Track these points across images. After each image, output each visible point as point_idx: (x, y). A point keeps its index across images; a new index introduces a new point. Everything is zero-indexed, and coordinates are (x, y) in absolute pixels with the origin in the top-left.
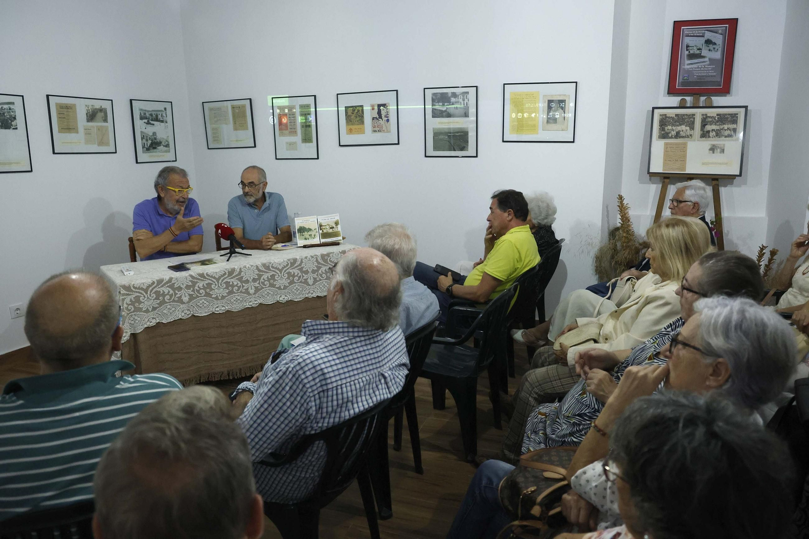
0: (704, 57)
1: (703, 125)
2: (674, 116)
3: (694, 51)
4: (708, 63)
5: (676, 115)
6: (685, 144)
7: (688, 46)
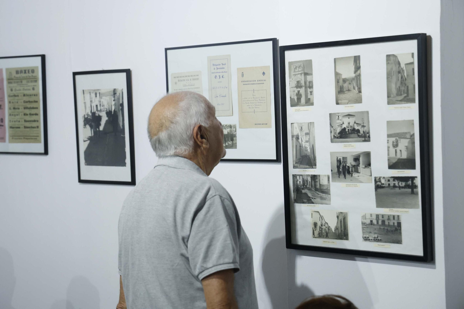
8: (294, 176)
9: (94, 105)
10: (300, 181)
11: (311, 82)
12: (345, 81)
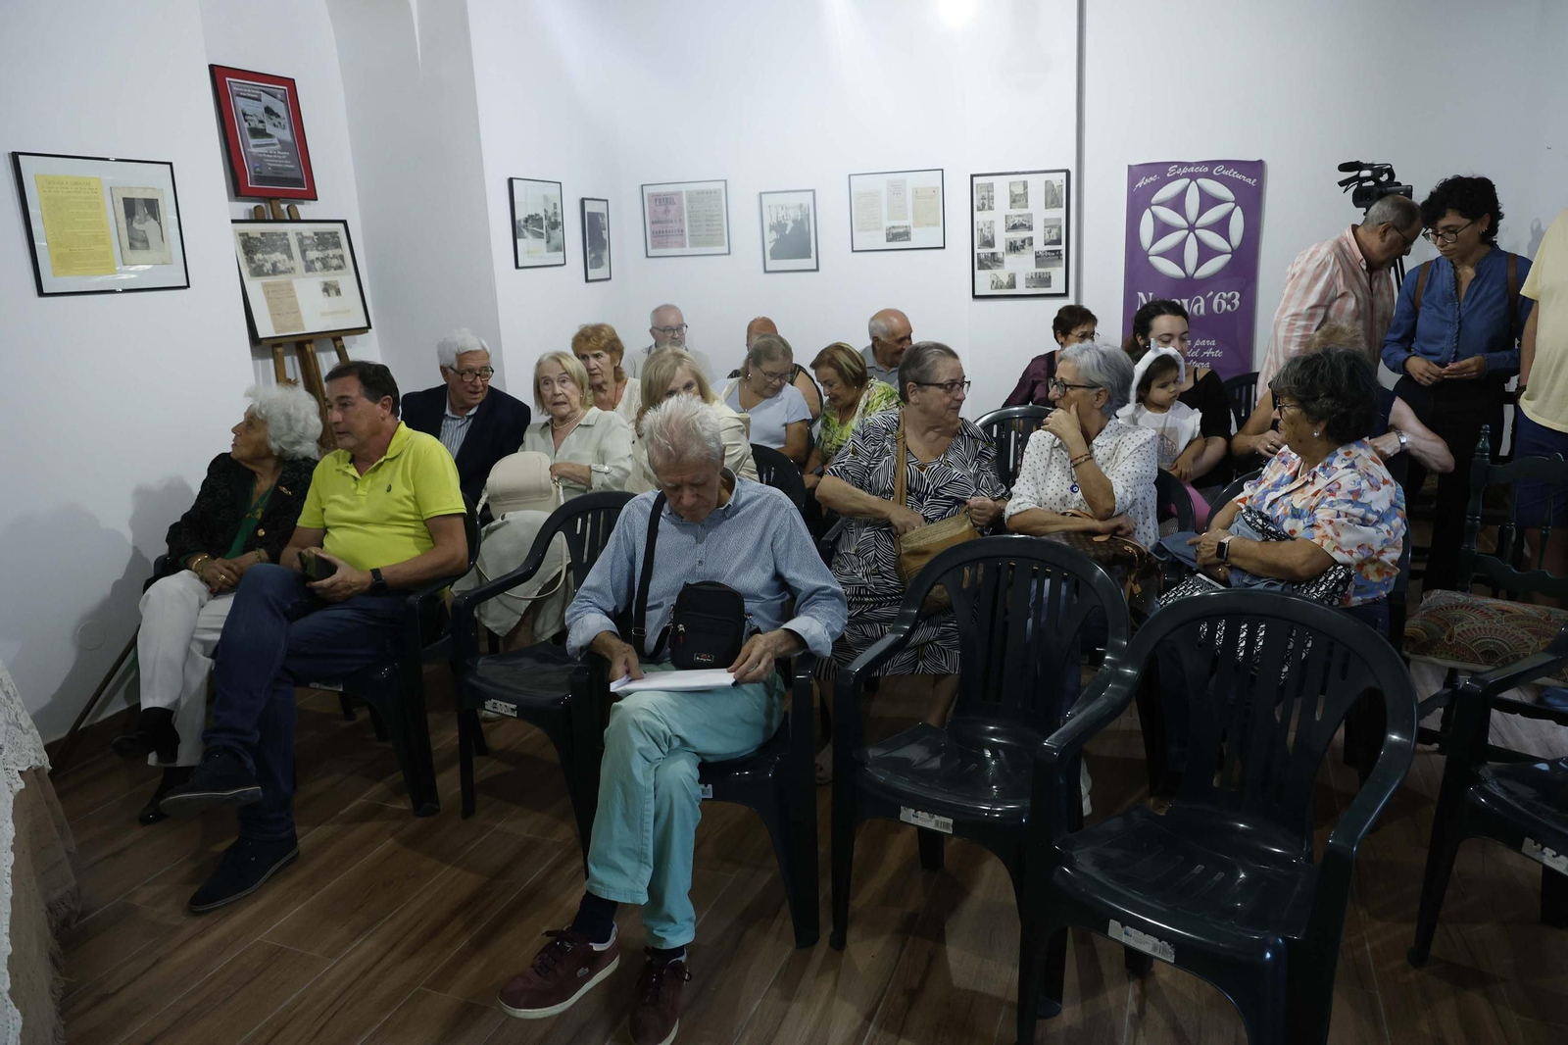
0: (270, 136)
1: (303, 252)
2: (259, 236)
3: (255, 124)
4: (279, 147)
5: (263, 234)
6: (289, 284)
7: (244, 114)
8: (978, 254)
9: (780, 215)
10: (983, 256)
11: (993, 197)
12: (1016, 195)
